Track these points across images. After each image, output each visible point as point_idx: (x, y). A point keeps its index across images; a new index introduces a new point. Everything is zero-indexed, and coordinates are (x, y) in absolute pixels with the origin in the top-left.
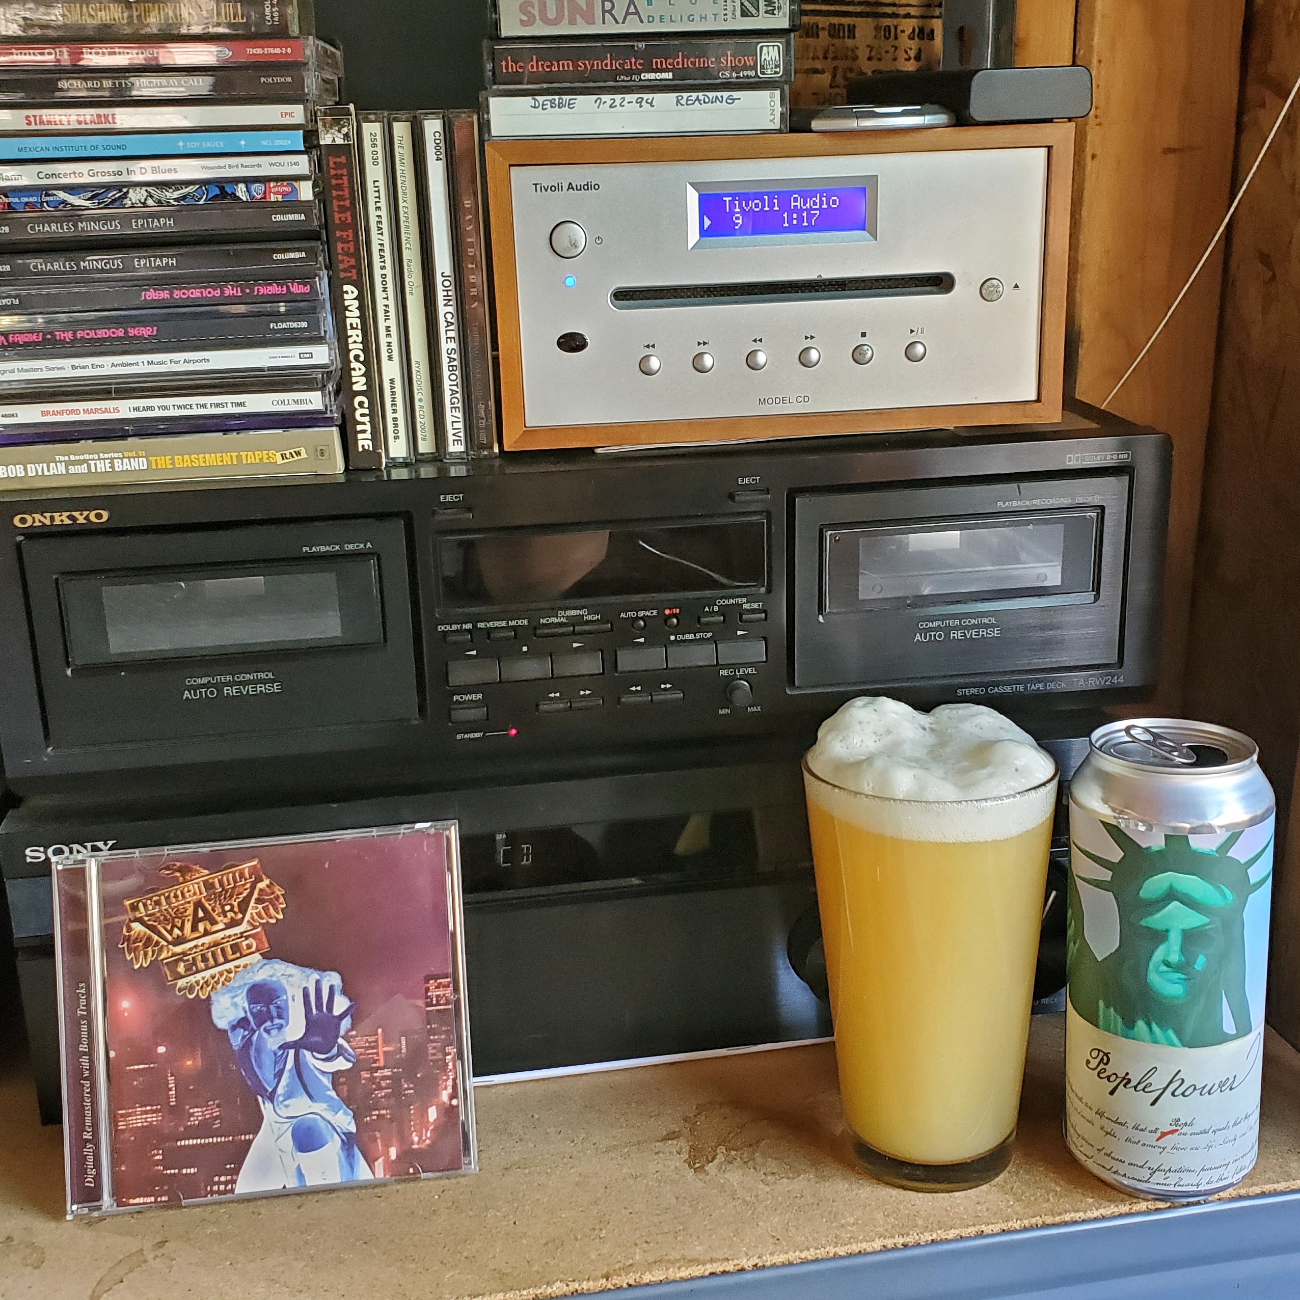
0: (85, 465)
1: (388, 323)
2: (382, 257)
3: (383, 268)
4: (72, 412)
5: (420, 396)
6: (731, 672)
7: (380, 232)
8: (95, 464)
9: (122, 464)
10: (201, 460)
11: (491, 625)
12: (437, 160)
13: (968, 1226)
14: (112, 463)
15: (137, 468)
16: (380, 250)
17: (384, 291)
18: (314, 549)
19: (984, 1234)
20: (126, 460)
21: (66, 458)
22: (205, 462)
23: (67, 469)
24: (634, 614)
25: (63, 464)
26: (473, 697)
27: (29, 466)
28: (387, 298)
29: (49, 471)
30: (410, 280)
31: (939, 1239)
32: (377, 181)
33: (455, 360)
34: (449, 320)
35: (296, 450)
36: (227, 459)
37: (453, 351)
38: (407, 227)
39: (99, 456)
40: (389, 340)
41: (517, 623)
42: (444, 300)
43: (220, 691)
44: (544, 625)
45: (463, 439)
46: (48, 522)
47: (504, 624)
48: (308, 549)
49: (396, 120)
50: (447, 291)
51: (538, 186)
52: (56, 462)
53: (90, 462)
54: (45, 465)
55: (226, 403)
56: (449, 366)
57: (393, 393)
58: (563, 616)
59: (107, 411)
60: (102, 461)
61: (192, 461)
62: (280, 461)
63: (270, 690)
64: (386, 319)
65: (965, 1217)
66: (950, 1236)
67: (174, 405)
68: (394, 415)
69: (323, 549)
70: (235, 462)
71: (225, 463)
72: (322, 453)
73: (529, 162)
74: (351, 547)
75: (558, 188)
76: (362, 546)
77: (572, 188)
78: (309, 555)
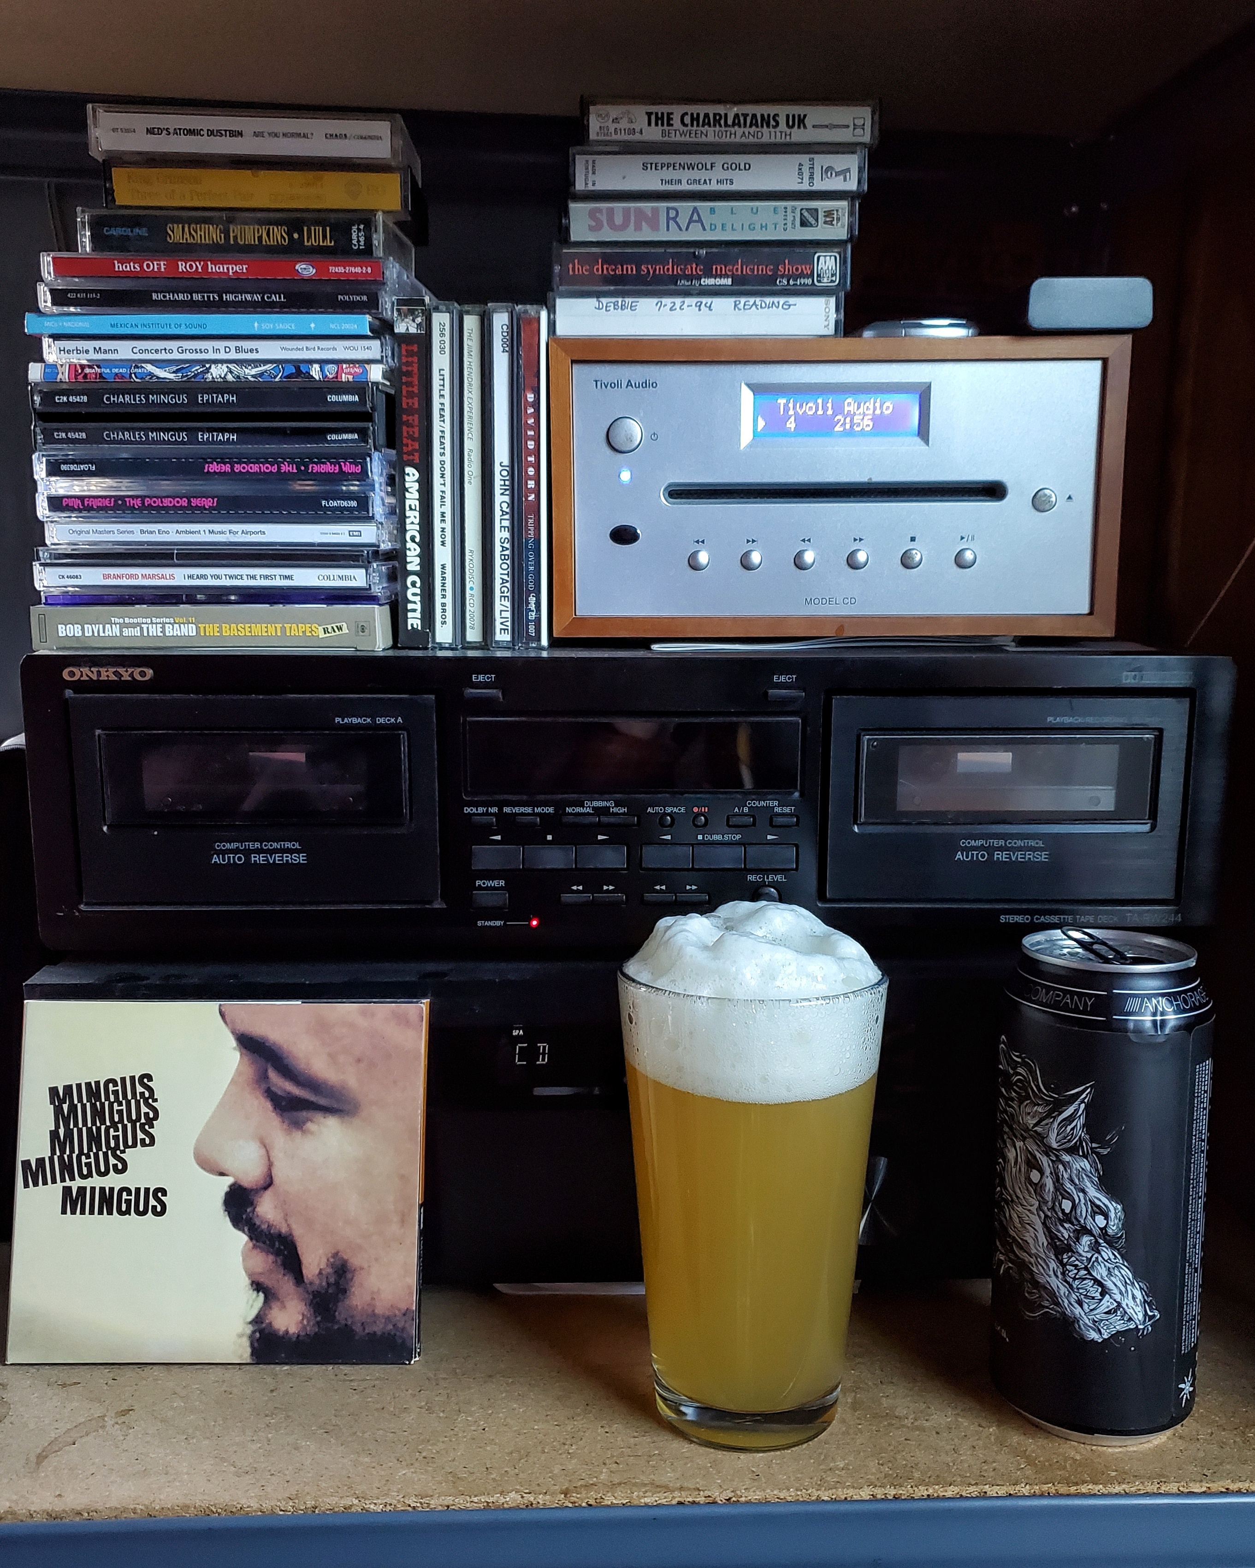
0: (138, 628)
1: (443, 509)
2: (442, 443)
3: (443, 454)
4: (131, 576)
5: (471, 585)
6: (760, 878)
7: (442, 419)
8: (148, 628)
9: (173, 629)
10: (248, 629)
11: (516, 810)
12: (503, 352)
13: (970, 1484)
14: (163, 628)
15: (187, 634)
16: (441, 437)
17: (442, 477)
18: (346, 720)
19: (988, 1495)
20: (176, 626)
21: (121, 621)
22: (250, 632)
23: (121, 632)
24: (661, 810)
25: (118, 626)
26: (495, 883)
27: (86, 626)
28: (444, 484)
29: (104, 632)
30: (470, 469)
31: (936, 1495)
32: (443, 370)
33: (507, 549)
34: (504, 509)
35: (340, 625)
36: (272, 631)
37: (507, 540)
38: (470, 417)
39: (151, 620)
40: (443, 525)
41: (543, 810)
42: (501, 489)
43: (248, 858)
44: (571, 814)
45: (509, 628)
46: (95, 678)
47: (529, 810)
48: (340, 719)
49: (468, 313)
50: (504, 480)
51: (599, 383)
52: (111, 624)
53: (143, 625)
54: (101, 626)
55: (275, 576)
56: (501, 555)
57: (444, 578)
58: (589, 807)
59: (163, 577)
60: (154, 625)
61: (238, 630)
63: (296, 860)
64: (441, 505)
65: (968, 1475)
66: (949, 1494)
67: (226, 575)
68: (443, 601)
69: (355, 721)
70: (279, 634)
71: (270, 634)
72: (363, 629)
73: (590, 358)
74: (382, 720)
75: (618, 385)
76: (392, 720)
77: (631, 385)
78: (341, 727)
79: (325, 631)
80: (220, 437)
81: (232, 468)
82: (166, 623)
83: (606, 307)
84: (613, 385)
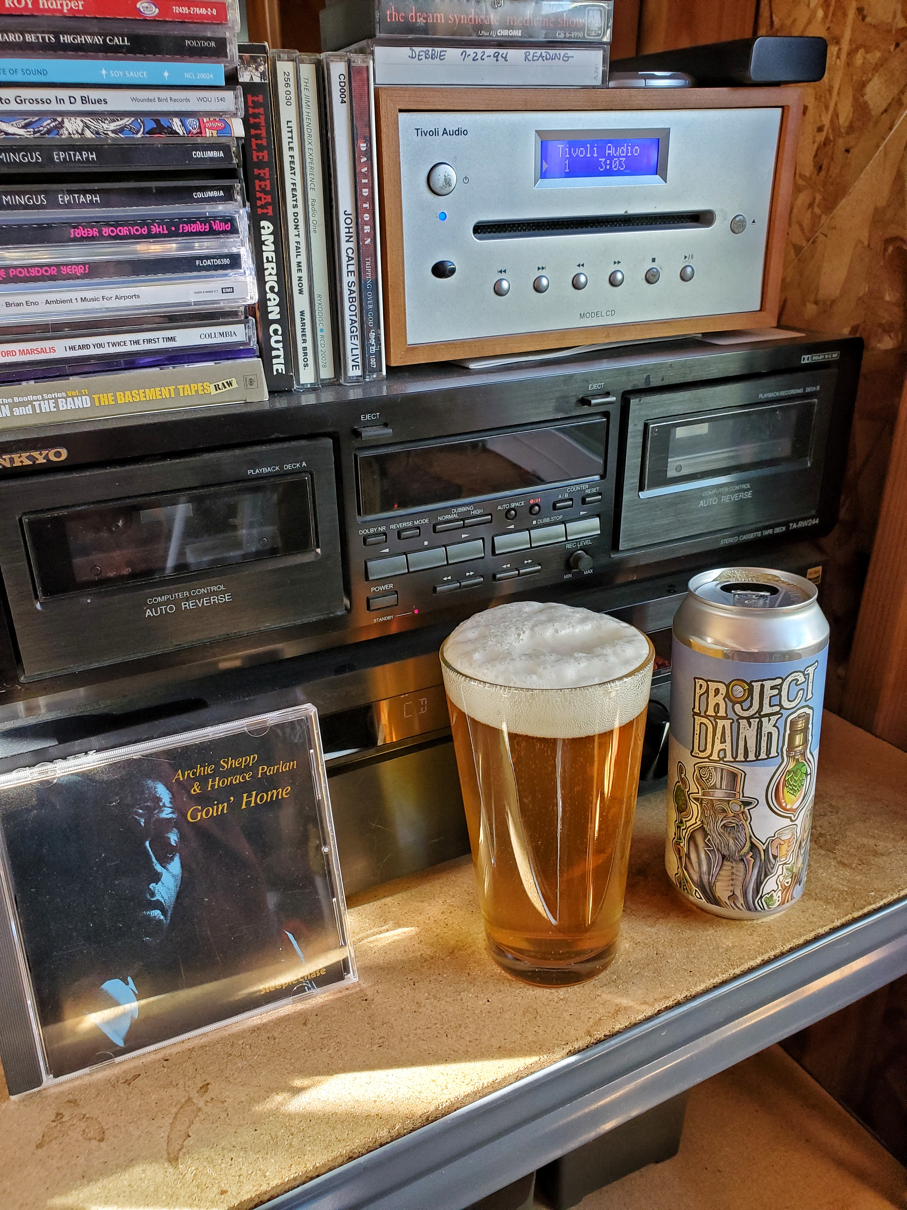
0: (30, 406)
1: (299, 259)
2: (294, 196)
3: (295, 206)
5: (321, 327)
6: (574, 545)
7: (293, 171)
8: (39, 405)
9: (66, 403)
10: (142, 395)
11: (400, 526)
12: (342, 103)
14: (56, 403)
15: (81, 407)
16: (292, 189)
17: (296, 229)
18: (257, 471)
20: (70, 400)
21: (10, 400)
22: (145, 397)
23: (12, 412)
24: (508, 506)
25: (7, 406)
26: (386, 587)
28: (298, 236)
30: (314, 218)
33: (355, 292)
34: (351, 255)
35: (228, 381)
36: (165, 392)
37: (354, 284)
38: (312, 168)
39: (42, 396)
40: (300, 274)
41: (420, 522)
42: (346, 236)
43: (179, 607)
44: (443, 522)
45: (359, 364)
46: (8, 465)
47: (410, 524)
48: (252, 471)
49: (304, 61)
50: (349, 228)
51: (419, 131)
53: (34, 403)
55: (158, 339)
56: (349, 297)
57: (303, 324)
58: (455, 513)
60: (46, 401)
61: (132, 396)
62: (214, 392)
63: (222, 600)
64: (297, 255)
67: (108, 343)
68: (304, 345)
69: (265, 470)
70: (173, 396)
71: (164, 397)
72: (251, 382)
73: (414, 108)
74: (289, 467)
75: (435, 133)
76: (298, 465)
77: (446, 133)
78: (253, 477)
79: (217, 388)
82: (58, 398)
83: (419, 55)
84: (431, 133)
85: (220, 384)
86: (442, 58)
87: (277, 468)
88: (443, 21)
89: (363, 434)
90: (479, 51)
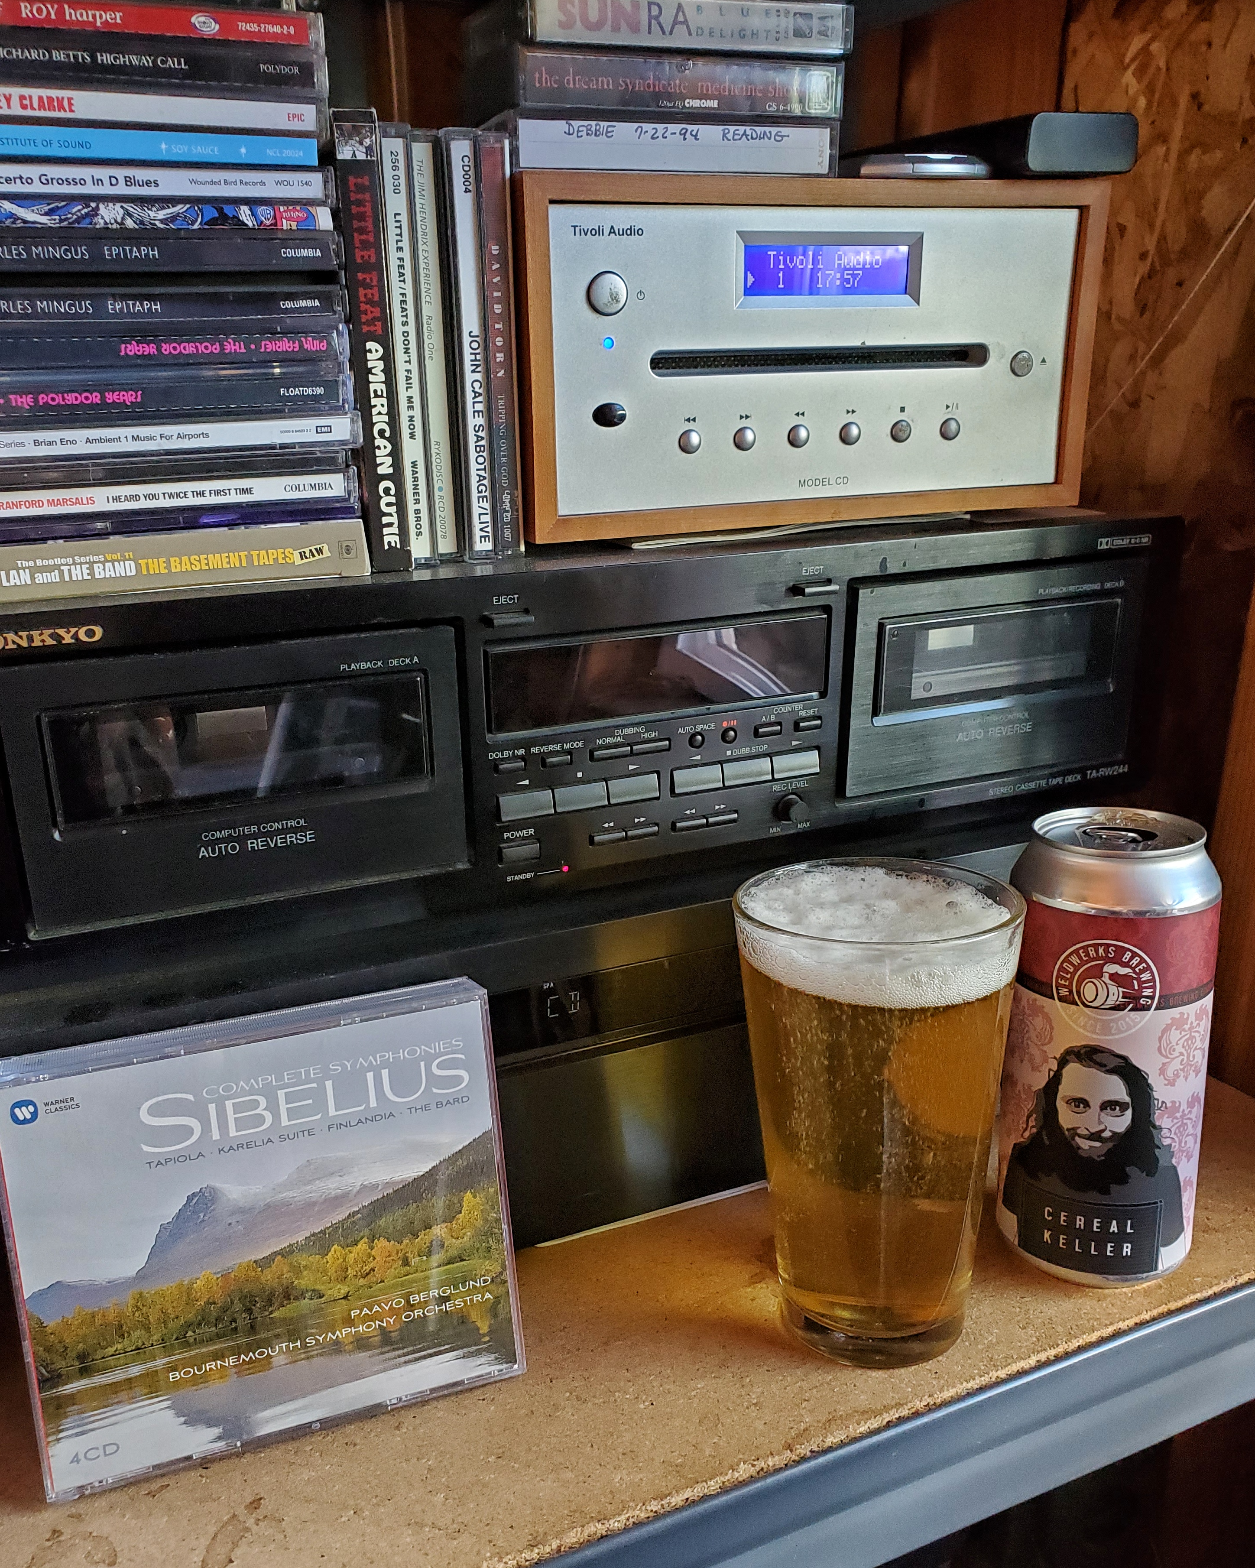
0: (56, 571)
1: (412, 392)
2: (404, 309)
3: (405, 324)
4: (33, 504)
5: (440, 484)
6: (784, 786)
7: (402, 279)
8: (70, 570)
9: (104, 569)
10: (204, 562)
11: (544, 748)
12: (466, 191)
14: (91, 568)
15: (123, 574)
16: (401, 301)
17: (405, 353)
18: (353, 666)
20: (108, 565)
21: (31, 563)
22: (208, 565)
23: (33, 578)
24: (690, 729)
25: (27, 571)
26: (525, 833)
28: (409, 362)
29: (8, 581)
30: (430, 341)
32: (400, 214)
33: (483, 438)
34: (477, 390)
35: (318, 547)
36: (235, 560)
37: (483, 428)
38: (427, 275)
39: (74, 560)
40: (411, 413)
41: (572, 745)
42: (472, 365)
43: (243, 846)
44: (602, 747)
45: (491, 535)
46: (24, 643)
47: (557, 747)
48: (346, 666)
49: (416, 138)
50: (475, 354)
51: (577, 229)
52: (17, 568)
53: (62, 568)
54: (3, 573)
55: (229, 490)
56: (476, 446)
57: (416, 479)
58: (620, 736)
59: (78, 501)
60: (78, 567)
61: (189, 564)
62: (298, 561)
63: (302, 840)
64: (407, 388)
67: (164, 494)
68: (417, 507)
69: (364, 666)
70: (244, 564)
71: (232, 566)
72: (348, 550)
73: (570, 198)
74: (395, 662)
75: (599, 232)
76: (407, 661)
77: (614, 232)
78: (346, 674)
79: (302, 556)
80: (138, 307)
81: (159, 349)
82: (94, 562)
83: (578, 131)
84: (593, 232)
85: (307, 550)
86: (609, 135)
87: (380, 664)
88: (611, 87)
89: (495, 621)
90: (660, 127)
